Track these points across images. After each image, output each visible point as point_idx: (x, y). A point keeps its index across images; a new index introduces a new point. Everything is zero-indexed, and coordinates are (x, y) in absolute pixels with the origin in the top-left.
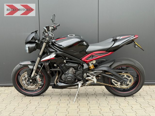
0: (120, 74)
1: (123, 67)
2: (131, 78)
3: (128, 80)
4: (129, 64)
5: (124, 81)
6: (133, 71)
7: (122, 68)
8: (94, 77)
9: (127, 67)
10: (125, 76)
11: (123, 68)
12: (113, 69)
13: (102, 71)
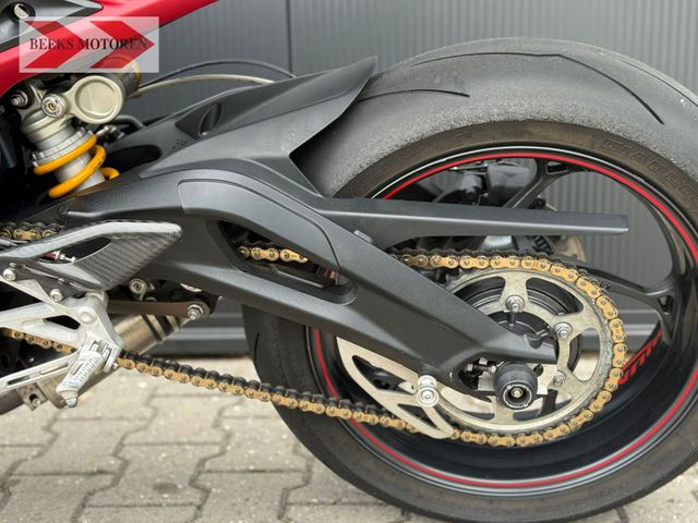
0: (448, 262)
1: (497, 172)
2: (597, 315)
3: (553, 338)
4: (567, 117)
5: (495, 358)
6: (624, 219)
7: (485, 180)
8: (86, 310)
9: (540, 162)
10: (515, 292)
11: (494, 182)
12: (349, 192)
13: (173, 228)
